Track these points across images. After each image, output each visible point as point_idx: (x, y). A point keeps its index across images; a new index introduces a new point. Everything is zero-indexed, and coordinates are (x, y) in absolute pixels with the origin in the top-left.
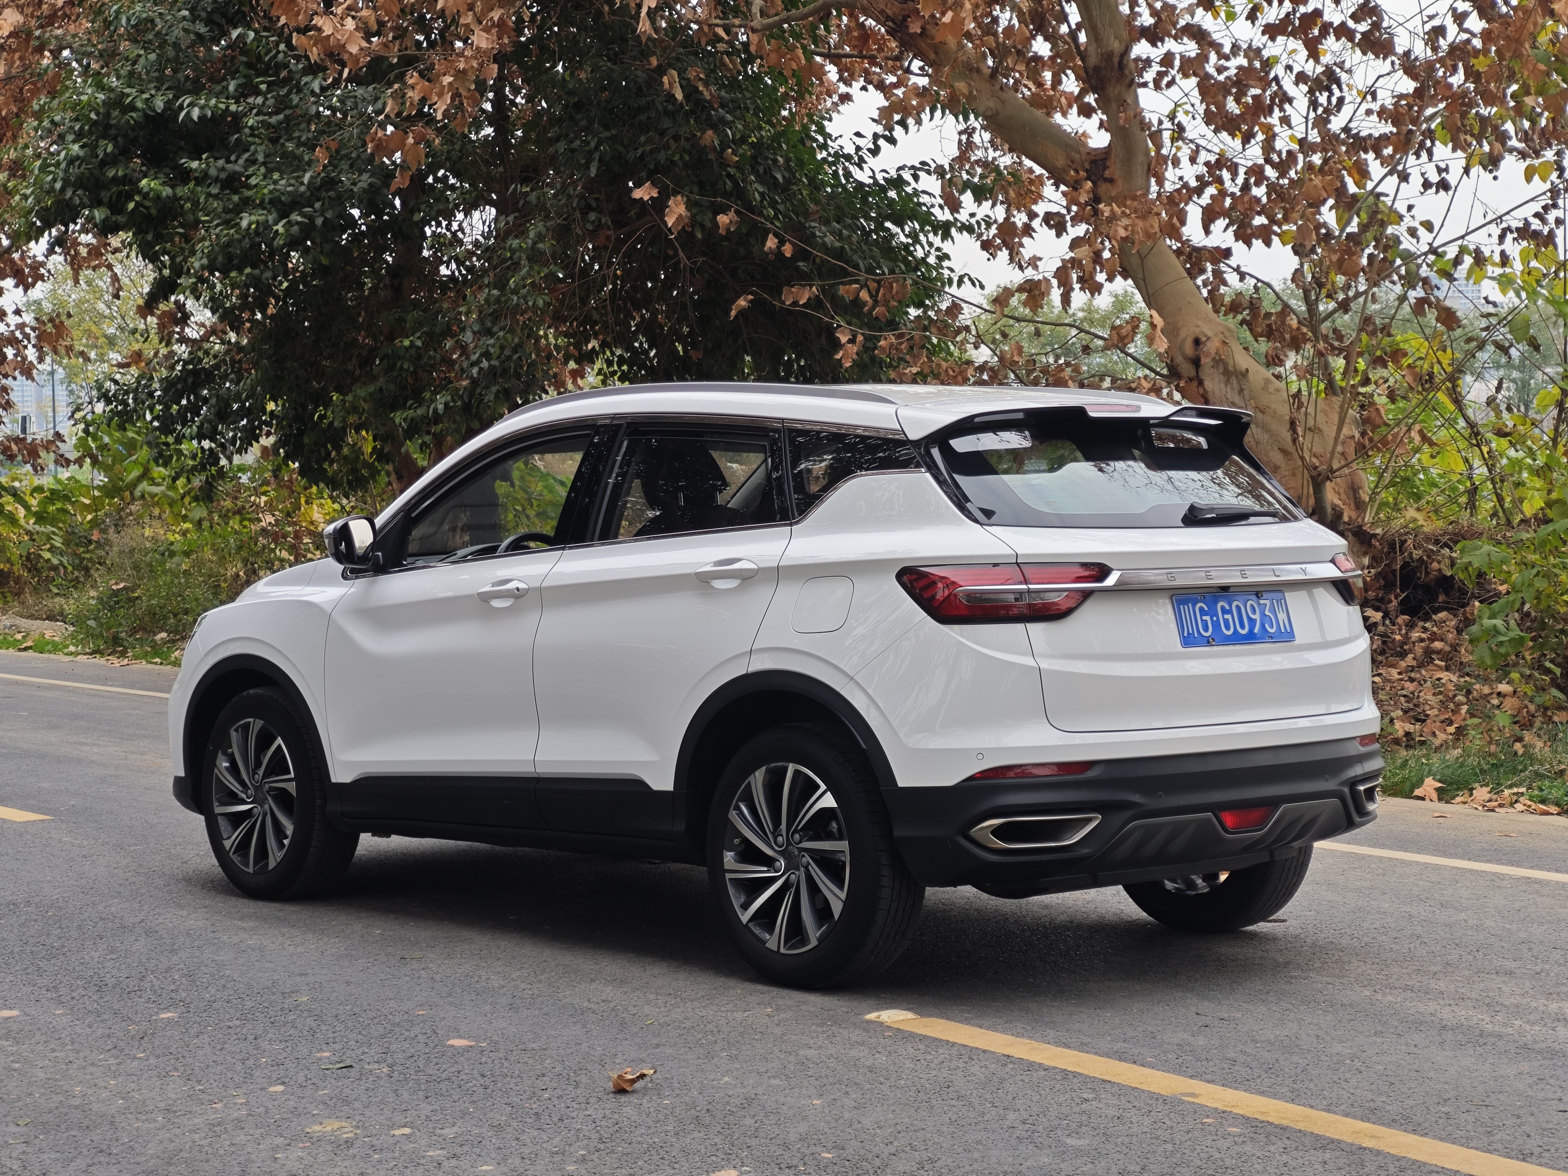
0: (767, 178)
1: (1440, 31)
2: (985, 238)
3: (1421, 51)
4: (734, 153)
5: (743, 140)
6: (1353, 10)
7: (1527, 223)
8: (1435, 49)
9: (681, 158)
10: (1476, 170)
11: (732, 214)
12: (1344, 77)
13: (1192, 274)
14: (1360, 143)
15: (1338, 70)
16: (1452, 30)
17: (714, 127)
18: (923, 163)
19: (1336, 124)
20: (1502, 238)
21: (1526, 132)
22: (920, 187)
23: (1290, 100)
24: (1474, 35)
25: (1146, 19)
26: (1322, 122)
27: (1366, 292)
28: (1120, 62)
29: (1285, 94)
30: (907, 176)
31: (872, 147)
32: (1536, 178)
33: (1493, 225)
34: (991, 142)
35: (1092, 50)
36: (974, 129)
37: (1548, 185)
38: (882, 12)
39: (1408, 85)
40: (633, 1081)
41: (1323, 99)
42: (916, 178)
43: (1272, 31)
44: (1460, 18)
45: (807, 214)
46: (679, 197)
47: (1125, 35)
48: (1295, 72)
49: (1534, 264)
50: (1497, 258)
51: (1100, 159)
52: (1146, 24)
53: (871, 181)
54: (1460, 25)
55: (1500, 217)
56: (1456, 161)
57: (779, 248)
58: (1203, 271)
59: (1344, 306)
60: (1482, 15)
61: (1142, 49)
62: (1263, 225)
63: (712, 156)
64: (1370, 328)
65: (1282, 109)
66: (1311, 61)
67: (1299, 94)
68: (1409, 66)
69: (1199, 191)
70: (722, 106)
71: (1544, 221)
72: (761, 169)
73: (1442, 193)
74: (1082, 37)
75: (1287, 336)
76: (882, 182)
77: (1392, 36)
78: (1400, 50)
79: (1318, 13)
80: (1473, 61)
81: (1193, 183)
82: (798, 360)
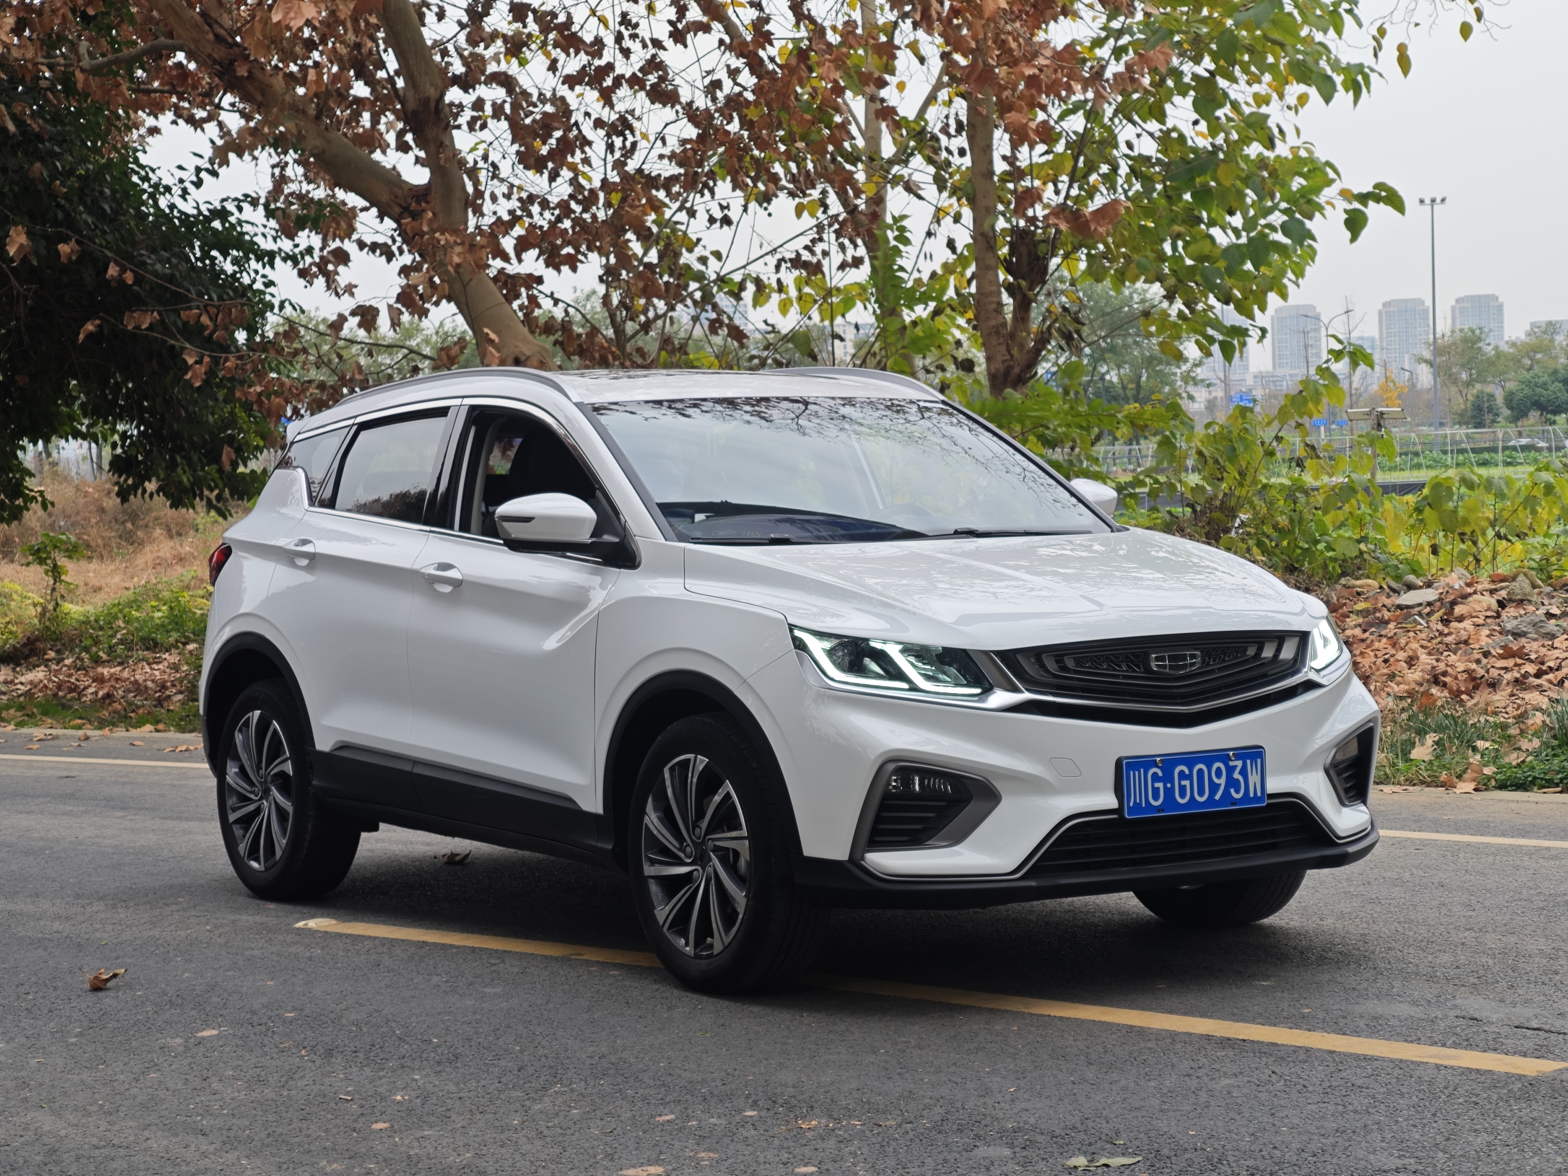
0: (94, 209)
1: (717, 85)
2: (301, 266)
3: (702, 102)
4: (63, 184)
5: (70, 173)
6: (641, 64)
7: (798, 255)
8: (714, 99)
9: (11, 190)
10: (753, 206)
11: (73, 243)
12: (636, 124)
13: (509, 299)
14: (652, 182)
15: (630, 118)
16: (728, 84)
17: (41, 159)
18: (246, 196)
19: (631, 166)
20: (778, 267)
21: (793, 175)
22: (243, 217)
23: (590, 143)
24: (745, 89)
25: (458, 68)
26: (619, 165)
27: (665, 315)
28: (437, 106)
29: (584, 137)
30: (231, 207)
31: (195, 179)
32: (805, 214)
33: (769, 257)
34: (305, 175)
35: (410, 95)
36: (287, 164)
37: (814, 222)
38: (209, 56)
39: (691, 132)
40: (107, 980)
41: (618, 141)
42: (240, 209)
43: (571, 81)
44: (733, 73)
45: (134, 244)
46: (20, 228)
47: (440, 84)
48: (593, 118)
49: (807, 290)
50: (775, 285)
51: (421, 193)
52: (457, 73)
53: (195, 212)
54: (734, 80)
55: (775, 250)
56: (737, 199)
57: (120, 275)
58: (518, 296)
59: (646, 327)
60: (753, 72)
61: (454, 94)
62: (569, 254)
63: (41, 187)
64: (670, 348)
65: (583, 152)
66: (607, 109)
67: (597, 137)
68: (692, 114)
69: (511, 225)
70: (50, 139)
71: (813, 253)
72: (89, 201)
73: (725, 227)
74: (400, 83)
75: (597, 355)
76: (206, 213)
77: (676, 87)
78: (683, 100)
79: (610, 67)
80: (745, 111)
81: (506, 217)
82: (125, 382)
